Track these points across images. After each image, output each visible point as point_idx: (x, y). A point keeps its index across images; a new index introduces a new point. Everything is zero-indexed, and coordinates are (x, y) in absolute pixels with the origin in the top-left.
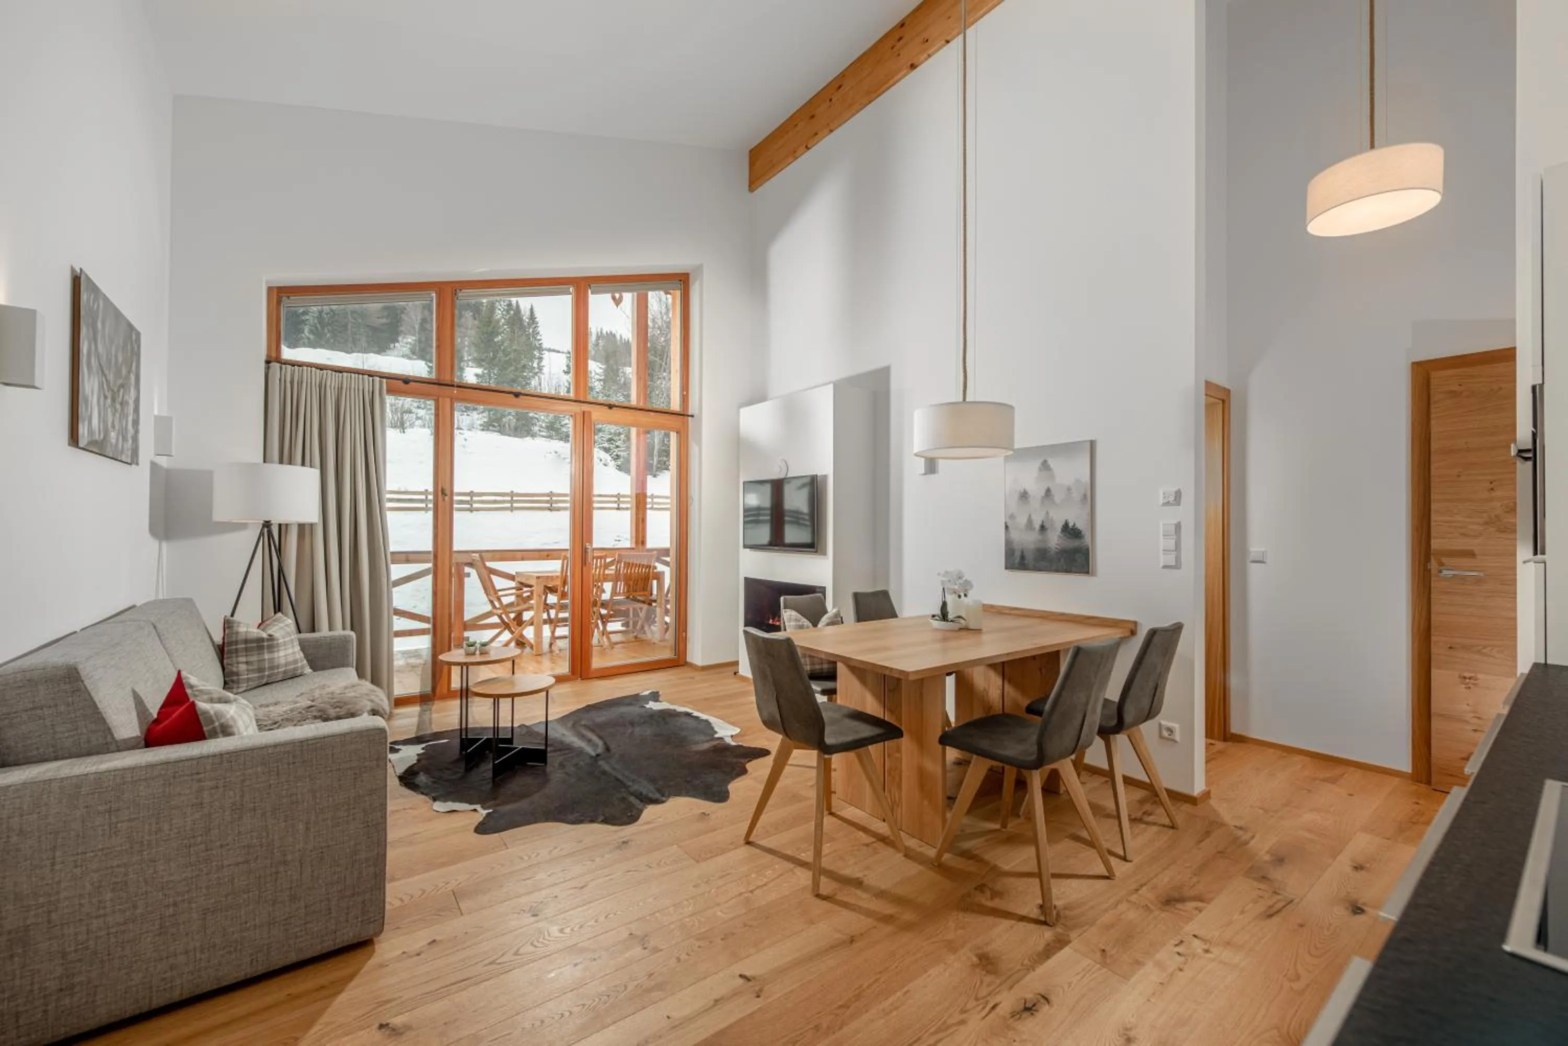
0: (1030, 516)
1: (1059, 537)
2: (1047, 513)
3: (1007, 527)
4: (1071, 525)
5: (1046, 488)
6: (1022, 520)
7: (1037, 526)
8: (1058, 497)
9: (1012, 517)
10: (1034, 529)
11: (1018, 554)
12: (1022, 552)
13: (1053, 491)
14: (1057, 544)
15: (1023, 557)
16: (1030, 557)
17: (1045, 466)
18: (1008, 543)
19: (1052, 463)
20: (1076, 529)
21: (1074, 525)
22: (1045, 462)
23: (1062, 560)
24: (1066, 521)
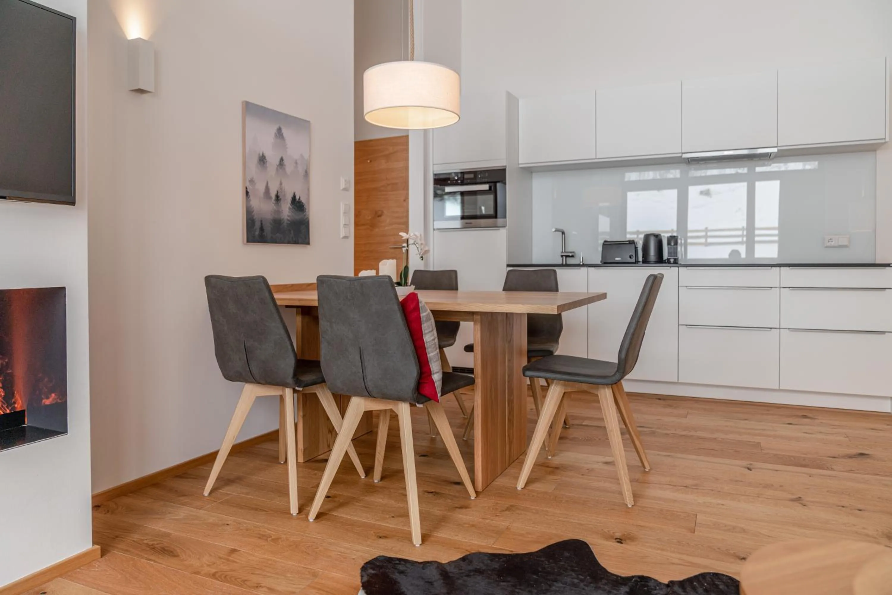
0: (267, 183)
1: (290, 208)
2: (281, 184)
3: (247, 193)
4: (297, 197)
5: (280, 158)
6: (261, 187)
7: (273, 195)
8: (289, 167)
9: (252, 181)
10: (270, 198)
11: (258, 225)
12: (261, 221)
13: (286, 162)
14: (288, 216)
15: (262, 229)
16: (268, 228)
17: (279, 133)
18: (249, 212)
19: (284, 131)
20: (301, 202)
21: (299, 199)
22: (279, 130)
23: (292, 232)
24: (294, 193)
